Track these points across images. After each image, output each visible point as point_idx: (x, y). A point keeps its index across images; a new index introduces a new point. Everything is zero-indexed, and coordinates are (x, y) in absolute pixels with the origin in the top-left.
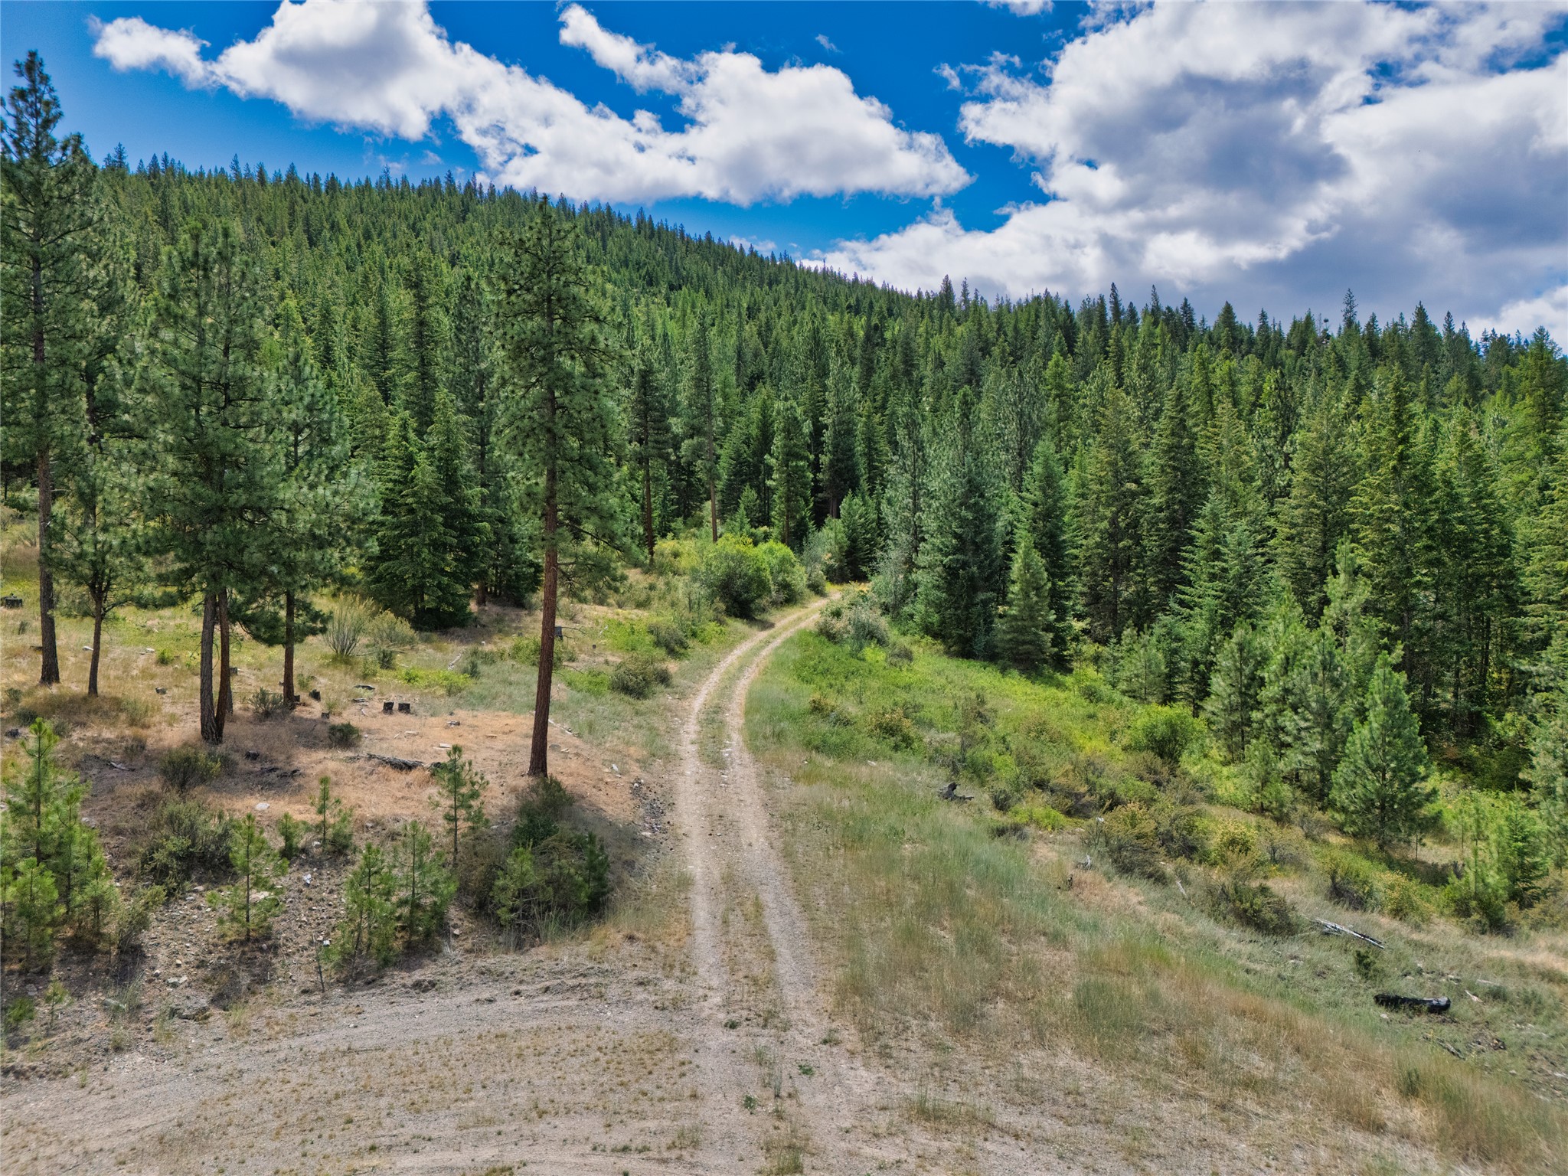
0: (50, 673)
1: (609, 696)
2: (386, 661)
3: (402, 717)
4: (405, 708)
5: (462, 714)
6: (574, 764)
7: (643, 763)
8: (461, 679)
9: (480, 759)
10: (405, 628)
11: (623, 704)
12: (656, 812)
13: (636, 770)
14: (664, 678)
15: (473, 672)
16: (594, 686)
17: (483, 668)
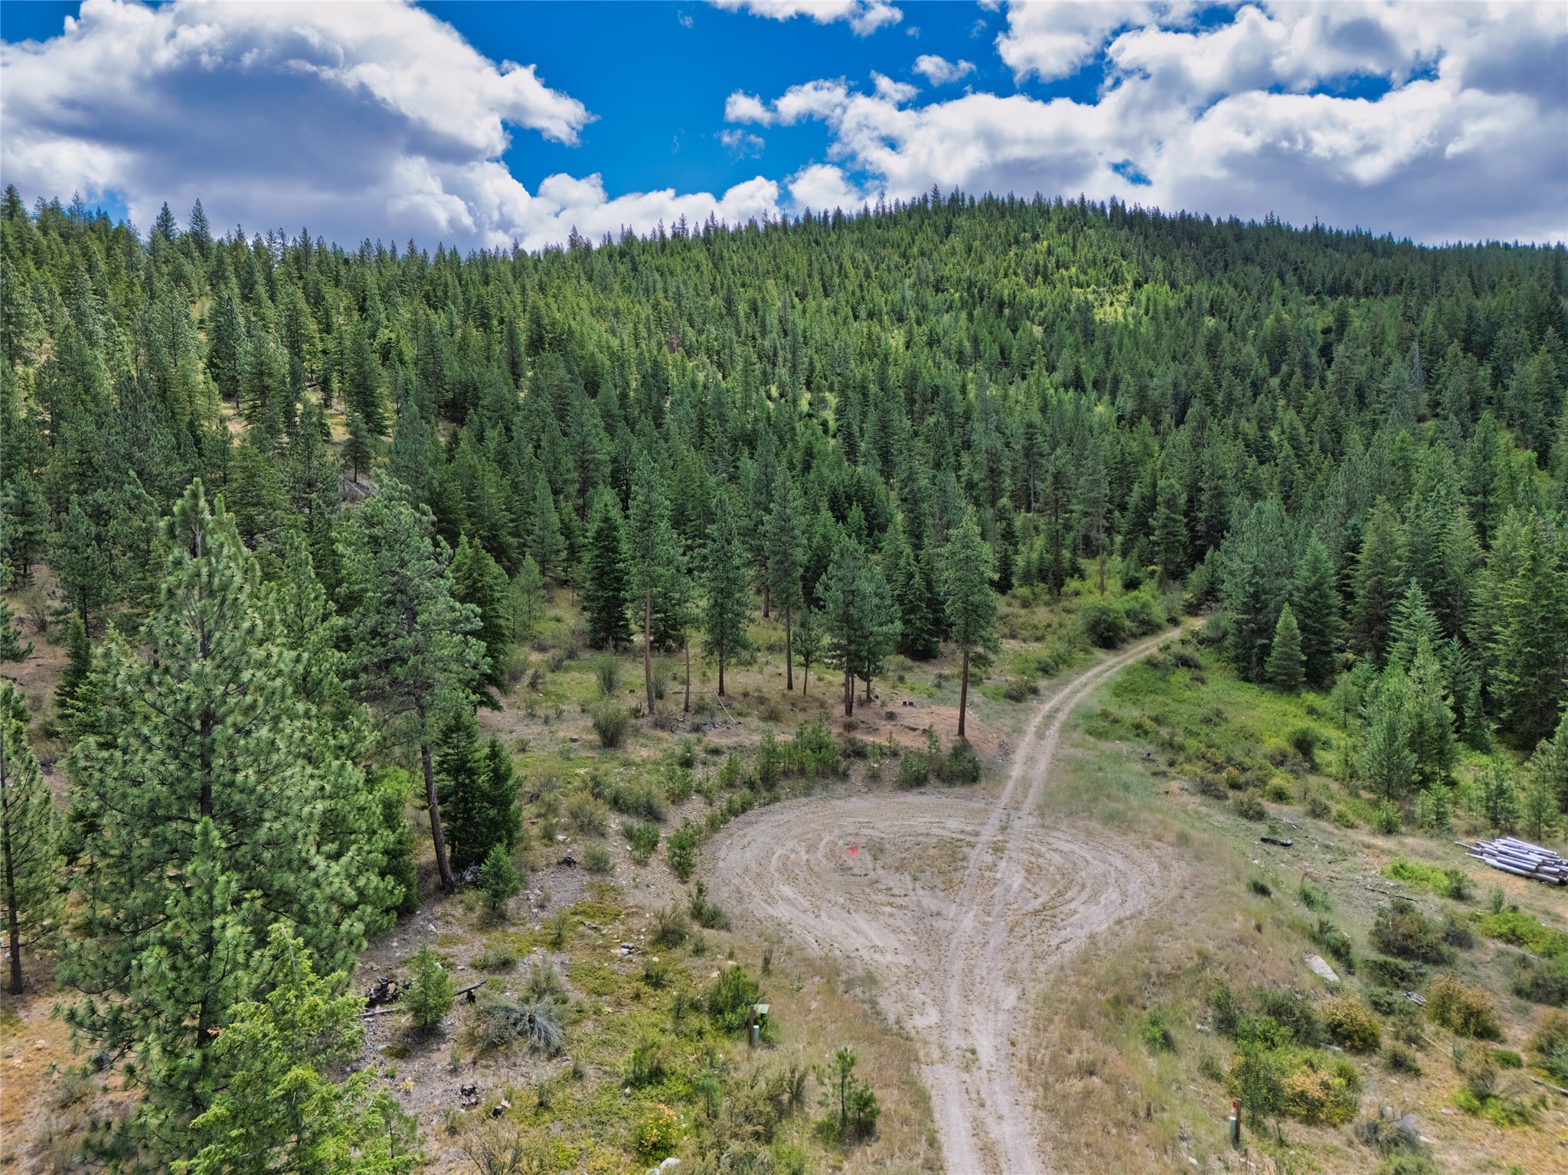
0: (790, 687)
1: (1002, 700)
2: (901, 679)
3: (910, 708)
4: (911, 704)
5: (934, 707)
6: (976, 733)
7: (1008, 735)
8: (934, 690)
9: (939, 729)
10: (908, 662)
11: (1007, 706)
12: (1006, 754)
13: (1004, 737)
14: (1035, 691)
15: (939, 686)
16: (995, 696)
17: (943, 684)
